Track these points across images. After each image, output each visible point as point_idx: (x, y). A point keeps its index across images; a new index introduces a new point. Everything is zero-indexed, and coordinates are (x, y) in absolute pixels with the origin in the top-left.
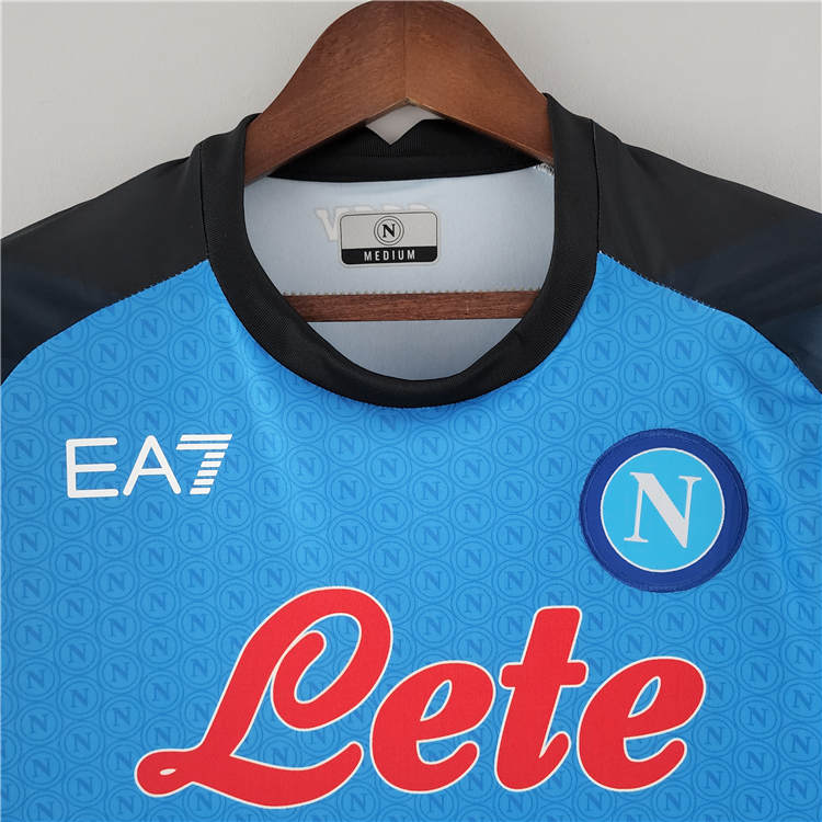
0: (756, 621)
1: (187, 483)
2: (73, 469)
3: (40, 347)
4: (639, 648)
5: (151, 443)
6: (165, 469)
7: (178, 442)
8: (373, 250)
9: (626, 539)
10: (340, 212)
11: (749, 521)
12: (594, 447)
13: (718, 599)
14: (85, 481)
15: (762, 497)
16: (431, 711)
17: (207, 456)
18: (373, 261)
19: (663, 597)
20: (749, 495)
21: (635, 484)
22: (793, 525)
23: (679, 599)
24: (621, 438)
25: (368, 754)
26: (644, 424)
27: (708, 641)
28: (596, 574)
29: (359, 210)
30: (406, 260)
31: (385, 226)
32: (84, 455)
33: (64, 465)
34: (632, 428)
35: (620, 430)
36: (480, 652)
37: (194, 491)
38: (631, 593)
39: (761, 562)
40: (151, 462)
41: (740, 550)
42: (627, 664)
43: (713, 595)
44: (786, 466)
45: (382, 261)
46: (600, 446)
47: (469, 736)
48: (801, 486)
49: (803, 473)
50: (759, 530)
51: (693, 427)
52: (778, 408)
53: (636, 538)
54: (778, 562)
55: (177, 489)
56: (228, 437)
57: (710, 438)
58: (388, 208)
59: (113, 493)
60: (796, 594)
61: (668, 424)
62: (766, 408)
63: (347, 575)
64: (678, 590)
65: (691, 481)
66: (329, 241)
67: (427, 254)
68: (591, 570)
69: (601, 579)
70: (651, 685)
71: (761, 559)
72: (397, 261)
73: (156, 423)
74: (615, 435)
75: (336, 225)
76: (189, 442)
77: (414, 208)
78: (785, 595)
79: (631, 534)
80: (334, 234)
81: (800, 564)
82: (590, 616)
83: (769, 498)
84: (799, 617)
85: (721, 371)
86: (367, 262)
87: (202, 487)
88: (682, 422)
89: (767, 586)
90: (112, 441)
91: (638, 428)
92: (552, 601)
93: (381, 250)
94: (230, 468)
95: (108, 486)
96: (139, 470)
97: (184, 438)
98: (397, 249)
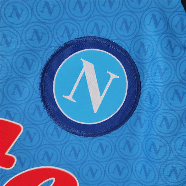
0: (117, 166)
4: (49, 160)
9: (64, 96)
11: (136, 111)
12: (66, 34)
13: (102, 148)
15: (148, 100)
19: (73, 137)
20: (141, 96)
21: (81, 66)
22: (159, 120)
23: (81, 141)
24: (83, 36)
26: (99, 32)
27: (88, 168)
28: (39, 110)
34: (92, 33)
35: (85, 31)
38: (56, 128)
39: (133, 136)
41: (124, 125)
42: (39, 166)
43: (101, 145)
44: (169, 84)
46: (69, 36)
48: (172, 99)
49: (176, 92)
50: (139, 118)
51: (126, 45)
52: (177, 50)
53: (70, 98)
54: (142, 139)
57: (133, 56)
60: (144, 159)
61: (113, 38)
62: (171, 47)
64: (82, 135)
68: (37, 107)
69: (41, 114)
70: (48, 181)
71: (133, 134)
74: (80, 33)
78: (138, 158)
79: (68, 94)
81: (153, 144)
82: (27, 133)
83: (151, 101)
84: (140, 173)
85: (154, 17)
88: (121, 40)
89: (130, 149)
91: (95, 34)
92: (7, 117)
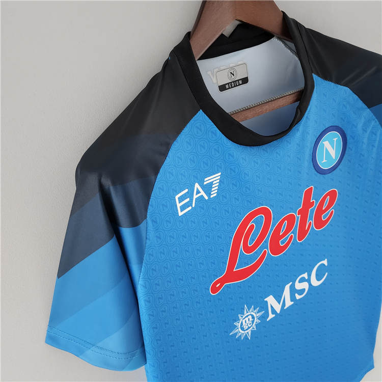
1: (209, 194)
2: (179, 205)
3: (163, 166)
5: (197, 186)
6: (202, 193)
7: (204, 182)
8: (228, 84)
9: (322, 162)
10: (215, 70)
14: (183, 208)
16: (283, 231)
17: (214, 183)
18: (229, 88)
25: (268, 251)
29: (222, 68)
30: (239, 85)
31: (231, 73)
32: (181, 199)
33: (176, 205)
36: (292, 209)
37: (212, 196)
40: (198, 192)
42: (322, 196)
45: (232, 87)
47: (291, 233)
53: (324, 161)
55: (206, 198)
56: (220, 174)
58: (231, 65)
59: (190, 208)
63: (260, 203)
65: (335, 139)
66: (213, 83)
67: (245, 81)
70: (327, 199)
72: (237, 86)
73: (197, 178)
75: (215, 76)
76: (207, 181)
77: (239, 63)
80: (215, 81)
82: (315, 187)
85: (344, 105)
86: (228, 89)
87: (214, 194)
90: (187, 190)
92: (307, 187)
93: (231, 83)
94: (222, 184)
95: (188, 207)
96: (195, 197)
97: (206, 179)
98: (236, 81)
